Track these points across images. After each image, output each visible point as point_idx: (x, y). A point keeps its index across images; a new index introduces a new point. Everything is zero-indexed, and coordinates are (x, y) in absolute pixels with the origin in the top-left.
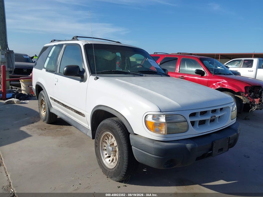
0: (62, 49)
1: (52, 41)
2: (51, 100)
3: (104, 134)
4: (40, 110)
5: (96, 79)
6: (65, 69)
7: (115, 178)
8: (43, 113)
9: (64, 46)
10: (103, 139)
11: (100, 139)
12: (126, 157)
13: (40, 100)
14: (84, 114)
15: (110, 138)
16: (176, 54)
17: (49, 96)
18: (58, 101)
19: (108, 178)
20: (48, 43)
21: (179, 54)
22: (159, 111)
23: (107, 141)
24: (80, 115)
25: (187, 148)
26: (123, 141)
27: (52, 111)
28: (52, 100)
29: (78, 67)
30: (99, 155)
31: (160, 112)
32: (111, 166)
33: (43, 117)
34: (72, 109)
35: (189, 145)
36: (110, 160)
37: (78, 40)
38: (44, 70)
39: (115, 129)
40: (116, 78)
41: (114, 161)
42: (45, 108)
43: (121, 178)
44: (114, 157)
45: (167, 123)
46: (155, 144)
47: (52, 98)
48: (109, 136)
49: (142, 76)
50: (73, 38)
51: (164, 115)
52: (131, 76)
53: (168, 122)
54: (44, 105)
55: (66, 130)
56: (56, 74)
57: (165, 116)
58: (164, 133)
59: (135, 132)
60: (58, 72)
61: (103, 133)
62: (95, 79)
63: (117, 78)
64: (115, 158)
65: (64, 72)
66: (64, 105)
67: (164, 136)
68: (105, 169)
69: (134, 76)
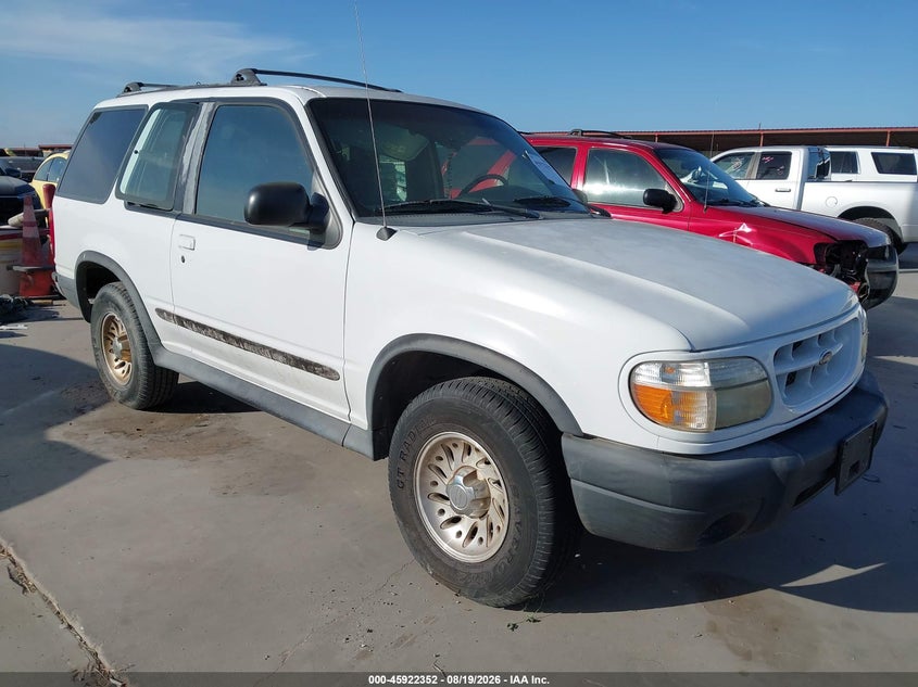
0: (199, 121)
1: (128, 89)
2: (156, 320)
3: (434, 442)
4: (101, 358)
5: (385, 234)
6: (252, 199)
7: (497, 597)
8: (118, 373)
9: (206, 109)
10: (428, 456)
11: (415, 458)
12: (545, 521)
13: (99, 322)
14: (334, 368)
15: (458, 453)
16: (566, 136)
17: (151, 305)
18: (197, 324)
19: (462, 598)
20: (112, 98)
21: (579, 136)
22: (688, 347)
23: (444, 465)
24: (314, 372)
25: (774, 473)
26: (531, 463)
27: (162, 361)
28: (169, 320)
29: (298, 191)
30: (415, 518)
31: (691, 351)
32: (472, 553)
33: (116, 384)
34: (273, 353)
35: (779, 462)
36: (459, 534)
37: (262, 85)
38: (115, 204)
39: (491, 421)
40: (463, 230)
41: (481, 533)
42: (126, 351)
43: (523, 594)
44: (478, 520)
45: (716, 390)
46: (674, 469)
47: (169, 314)
48: (455, 446)
49: (536, 218)
50: (239, 77)
51: (703, 361)
52: (499, 218)
53: (719, 385)
54: (120, 339)
55: (222, 430)
56: (179, 217)
57: (706, 364)
58: (704, 426)
59: (585, 430)
60: (189, 209)
61: (430, 436)
62: (379, 235)
63: (467, 230)
64: (482, 525)
65: (249, 211)
66: (233, 337)
67: (708, 436)
68: (445, 566)
69: (512, 221)
